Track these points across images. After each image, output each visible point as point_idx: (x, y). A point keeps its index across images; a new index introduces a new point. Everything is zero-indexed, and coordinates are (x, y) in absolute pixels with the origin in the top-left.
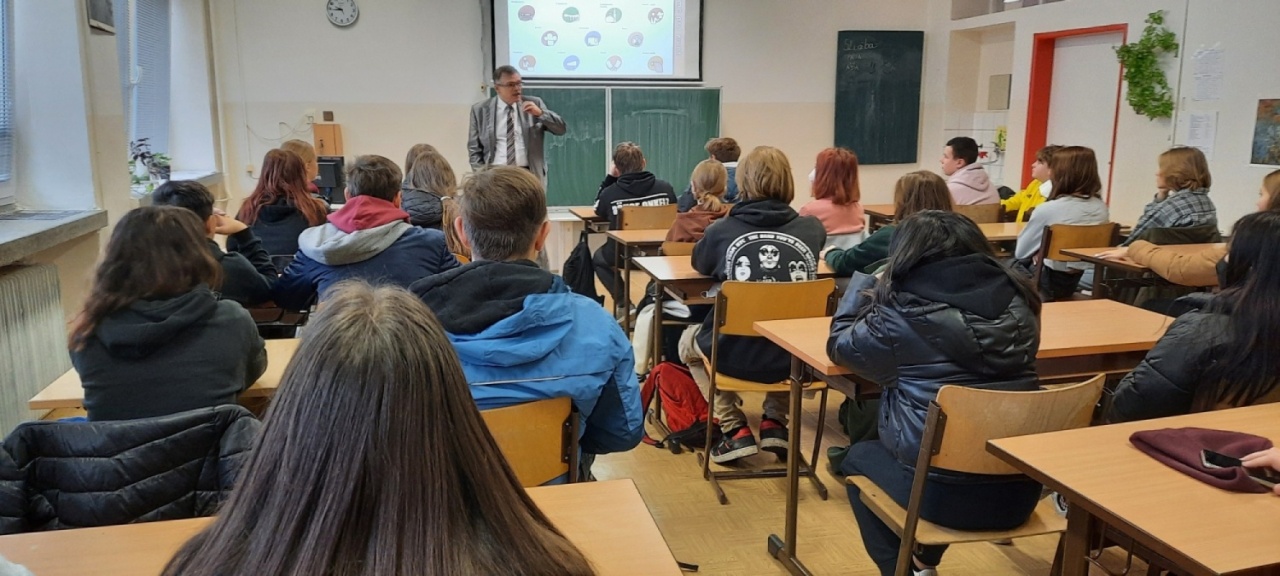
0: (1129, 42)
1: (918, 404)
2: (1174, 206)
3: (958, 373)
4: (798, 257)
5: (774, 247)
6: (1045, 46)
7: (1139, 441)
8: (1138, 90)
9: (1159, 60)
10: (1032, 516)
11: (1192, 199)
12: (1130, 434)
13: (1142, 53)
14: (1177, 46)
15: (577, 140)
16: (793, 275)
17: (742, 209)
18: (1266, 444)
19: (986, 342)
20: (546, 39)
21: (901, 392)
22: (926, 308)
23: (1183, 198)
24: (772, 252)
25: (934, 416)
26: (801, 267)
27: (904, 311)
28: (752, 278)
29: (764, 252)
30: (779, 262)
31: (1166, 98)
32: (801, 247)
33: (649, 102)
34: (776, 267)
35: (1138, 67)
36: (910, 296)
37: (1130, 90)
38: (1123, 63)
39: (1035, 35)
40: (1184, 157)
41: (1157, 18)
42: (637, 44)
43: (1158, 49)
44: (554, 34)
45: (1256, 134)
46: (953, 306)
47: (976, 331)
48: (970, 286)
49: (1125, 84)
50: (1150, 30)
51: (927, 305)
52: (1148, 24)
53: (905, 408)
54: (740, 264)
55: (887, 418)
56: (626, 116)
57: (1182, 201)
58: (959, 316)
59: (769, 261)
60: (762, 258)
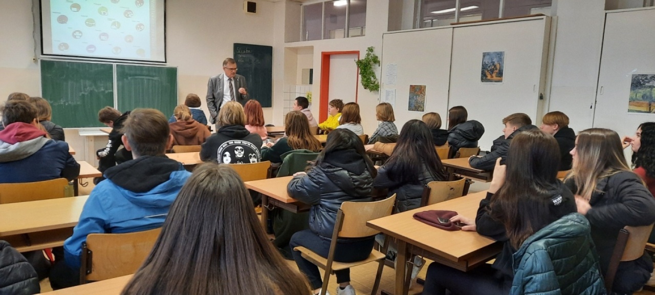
0: (360, 59)
1: (329, 210)
2: (384, 129)
3: (345, 196)
4: (253, 152)
5: (241, 148)
6: (326, 58)
7: (416, 216)
8: (365, 79)
9: (373, 67)
10: (370, 255)
11: (390, 125)
12: (413, 214)
13: (366, 64)
14: (379, 62)
15: (96, 91)
16: (251, 160)
17: (225, 129)
18: (456, 214)
19: (356, 183)
20: (75, 34)
21: (321, 205)
22: (334, 169)
23: (387, 125)
24: (241, 149)
25: (340, 215)
26: (254, 156)
27: (326, 170)
28: (232, 162)
29: (237, 150)
30: (244, 154)
31: (376, 83)
32: (253, 147)
33: (138, 72)
34: (243, 156)
35: (365, 69)
36: (328, 164)
37: (362, 79)
38: (358, 67)
39: (322, 53)
40: (384, 107)
41: (371, 50)
42: (130, 41)
43: (372, 62)
44: (80, 32)
45: (410, 99)
46: (344, 169)
47: (353, 179)
48: (350, 162)
49: (360, 76)
50: (368, 55)
51: (334, 168)
52: (367, 52)
53: (323, 213)
54: (225, 155)
55: (314, 218)
56: (125, 79)
57: (386, 126)
58: (346, 172)
59: (239, 154)
60: (236, 152)
